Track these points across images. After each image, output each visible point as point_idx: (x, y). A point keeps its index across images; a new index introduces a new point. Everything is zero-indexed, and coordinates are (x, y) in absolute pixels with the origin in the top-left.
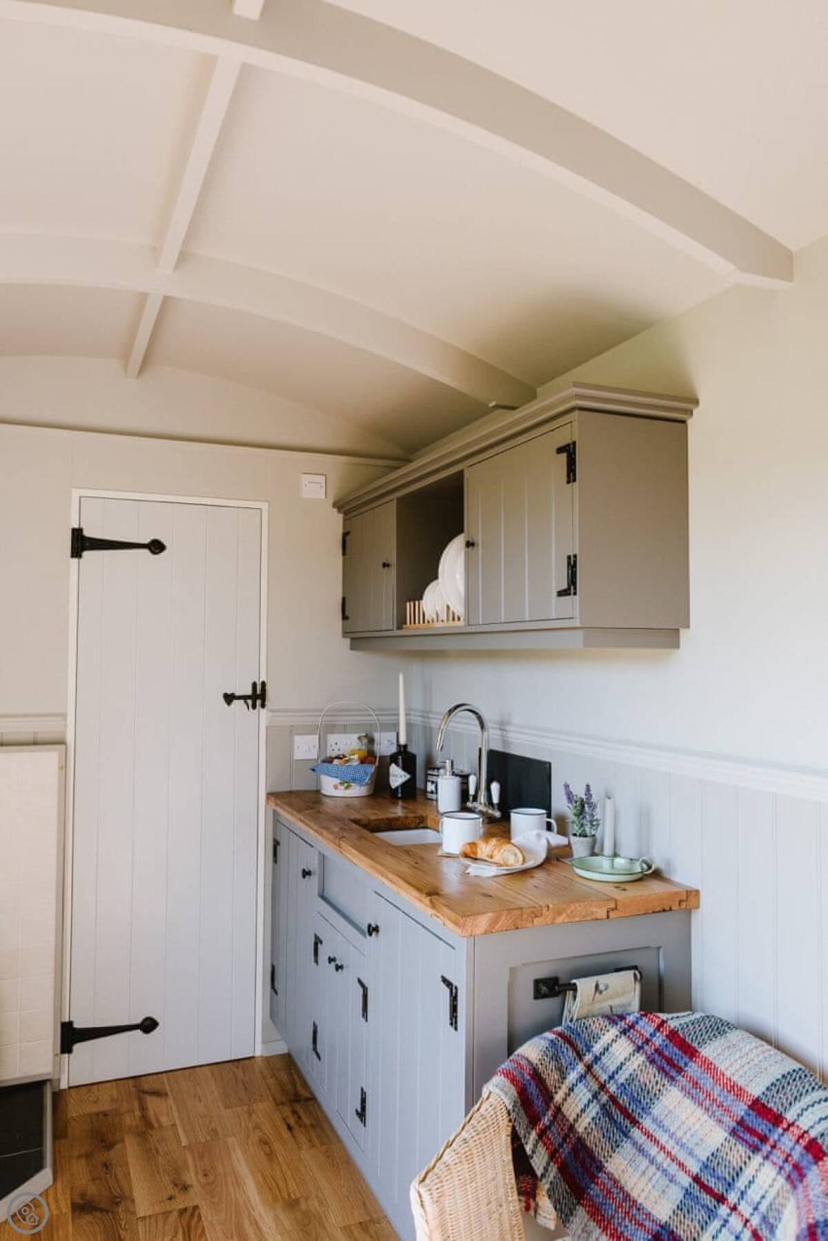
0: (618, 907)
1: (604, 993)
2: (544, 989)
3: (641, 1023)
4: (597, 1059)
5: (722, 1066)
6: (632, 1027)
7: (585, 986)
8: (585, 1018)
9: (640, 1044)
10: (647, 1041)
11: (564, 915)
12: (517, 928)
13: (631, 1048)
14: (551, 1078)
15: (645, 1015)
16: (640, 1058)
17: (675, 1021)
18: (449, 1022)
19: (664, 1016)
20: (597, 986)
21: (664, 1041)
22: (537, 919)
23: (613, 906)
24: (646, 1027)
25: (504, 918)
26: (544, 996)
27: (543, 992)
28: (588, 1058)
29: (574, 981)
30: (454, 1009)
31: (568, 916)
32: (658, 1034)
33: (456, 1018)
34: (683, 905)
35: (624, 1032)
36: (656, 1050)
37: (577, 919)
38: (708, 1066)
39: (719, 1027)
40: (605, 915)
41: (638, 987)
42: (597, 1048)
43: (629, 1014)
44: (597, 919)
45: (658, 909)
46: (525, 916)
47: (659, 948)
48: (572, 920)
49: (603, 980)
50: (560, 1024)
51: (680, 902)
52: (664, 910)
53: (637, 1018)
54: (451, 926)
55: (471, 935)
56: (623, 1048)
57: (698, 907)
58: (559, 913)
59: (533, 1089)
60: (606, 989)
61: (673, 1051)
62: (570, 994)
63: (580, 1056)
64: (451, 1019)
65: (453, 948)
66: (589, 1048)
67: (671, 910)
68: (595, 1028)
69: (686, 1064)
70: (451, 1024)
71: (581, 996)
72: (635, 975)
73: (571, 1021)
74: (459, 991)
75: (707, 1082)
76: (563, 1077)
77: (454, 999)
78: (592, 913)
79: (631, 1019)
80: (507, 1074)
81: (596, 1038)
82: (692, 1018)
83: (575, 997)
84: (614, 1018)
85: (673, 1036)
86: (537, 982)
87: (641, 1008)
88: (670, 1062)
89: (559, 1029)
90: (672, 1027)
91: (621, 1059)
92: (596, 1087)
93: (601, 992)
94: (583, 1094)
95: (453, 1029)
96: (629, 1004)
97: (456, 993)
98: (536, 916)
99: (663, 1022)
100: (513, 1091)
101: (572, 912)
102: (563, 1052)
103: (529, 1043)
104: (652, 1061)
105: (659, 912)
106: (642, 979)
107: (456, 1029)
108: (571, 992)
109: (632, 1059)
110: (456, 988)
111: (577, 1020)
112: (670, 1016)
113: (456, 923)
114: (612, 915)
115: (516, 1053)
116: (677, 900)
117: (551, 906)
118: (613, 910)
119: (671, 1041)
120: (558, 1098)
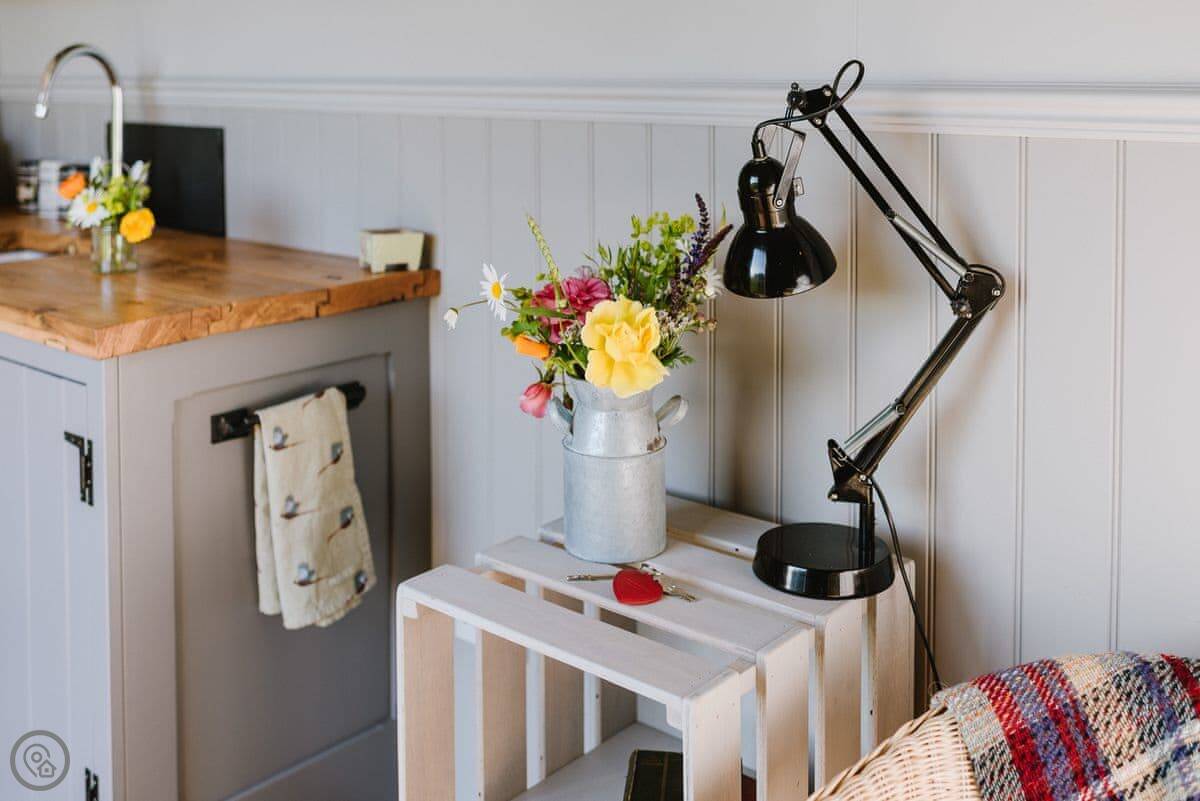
0: (332, 300)
2: (226, 426)
18: (79, 495)
23: (324, 298)
26: (229, 436)
27: (225, 432)
30: (87, 474)
33: (90, 487)
34: (420, 291)
37: (273, 321)
40: (312, 313)
44: (302, 319)
45: (384, 299)
46: (196, 322)
47: (387, 355)
48: (267, 322)
51: (416, 288)
52: (394, 301)
54: (79, 347)
55: (112, 356)
57: (437, 292)
58: (248, 313)
64: (83, 492)
65: (84, 384)
67: (403, 298)
70: (83, 499)
74: (94, 446)
77: (87, 462)
86: (215, 420)
95: (86, 505)
97: (90, 450)
98: (213, 320)
101: (265, 311)
105: (387, 303)
107: (91, 503)
110: (90, 443)
113: (88, 341)
114: (324, 311)
116: (411, 285)
117: (234, 305)
118: (324, 303)
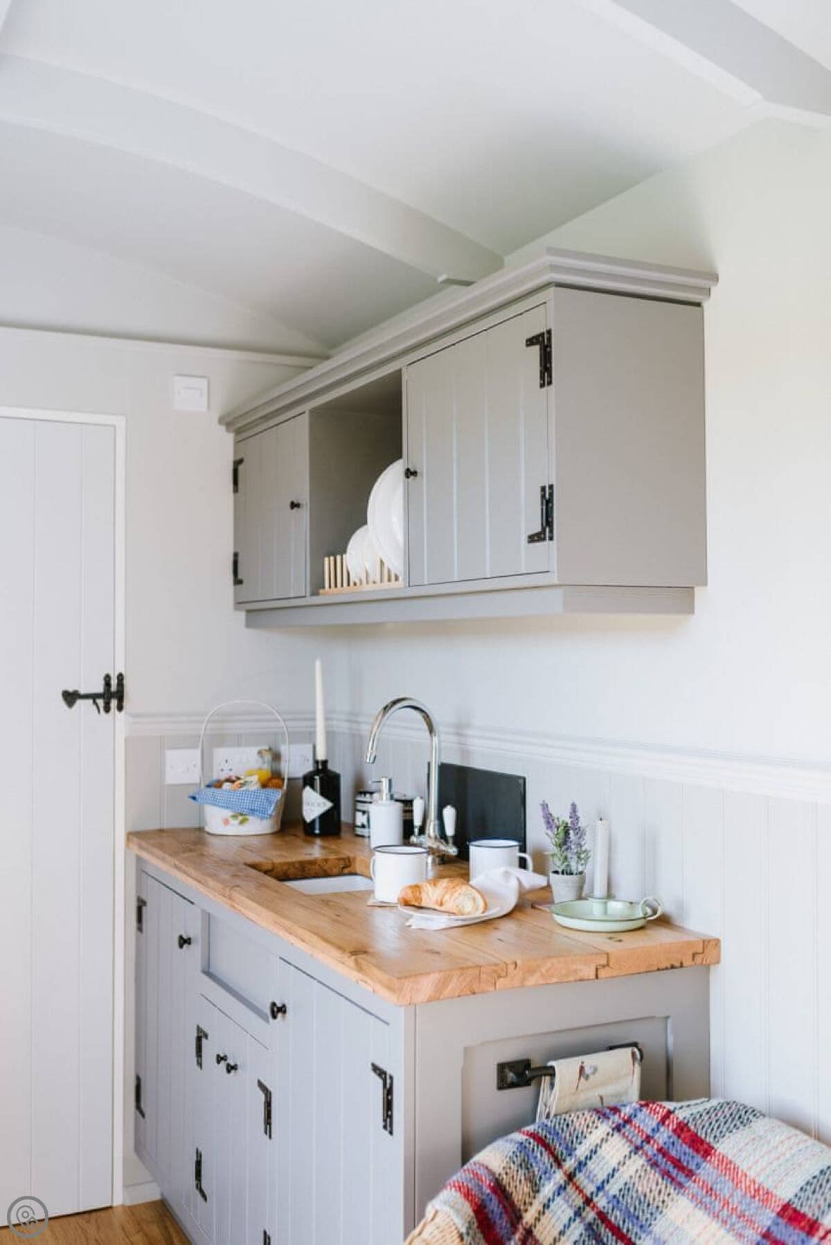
0: (611, 964)
1: (591, 1077)
2: (511, 1076)
3: (640, 1116)
4: (581, 1165)
5: (743, 1166)
6: (628, 1121)
7: (565, 1069)
8: (566, 1113)
9: (639, 1142)
10: (648, 1139)
11: (538, 975)
12: (474, 993)
13: (626, 1149)
14: (520, 1191)
15: (647, 1105)
16: (638, 1162)
17: (684, 1111)
18: (382, 1124)
19: (670, 1105)
20: (582, 1068)
21: (669, 1137)
22: (502, 979)
23: (604, 962)
24: (647, 1121)
25: (455, 980)
26: (513, 1085)
27: (509, 1080)
28: (570, 1164)
29: (550, 1063)
30: (388, 1105)
31: (542, 975)
32: (662, 1129)
33: (391, 1117)
34: (699, 959)
35: (618, 1128)
36: (660, 1150)
37: (555, 980)
38: (728, 1166)
39: (741, 1116)
40: (592, 976)
41: (637, 1069)
42: (581, 1151)
43: (624, 1106)
44: (582, 980)
45: (663, 966)
46: (484, 977)
47: (667, 1018)
48: (549, 981)
49: (589, 1060)
50: (534, 1121)
51: (694, 955)
52: (673, 967)
53: (635, 1110)
54: (383, 992)
55: (410, 1004)
56: (615, 1150)
57: (718, 962)
58: (531, 971)
59: (494, 1206)
60: (594, 1073)
61: (681, 1150)
62: (546, 1080)
63: (559, 1162)
64: (385, 1121)
65: (388, 1024)
66: (571, 1151)
67: (682, 966)
68: (579, 1123)
69: (698, 1166)
70: (385, 1127)
71: (560, 1081)
72: (633, 1054)
73: (548, 1116)
74: (395, 1083)
75: (725, 1187)
76: (536, 1190)
77: (389, 1092)
78: (575, 971)
79: (626, 1111)
80: (460, 1188)
81: (580, 1137)
82: (708, 1106)
83: (552, 1085)
84: (604, 1111)
85: (681, 1129)
86: (502, 1067)
87: (642, 1097)
88: (677, 1164)
89: (531, 1128)
90: (681, 1118)
91: (614, 1163)
92: (579, 1201)
93: (587, 1077)
94: (562, 1211)
95: (387, 1133)
96: (626, 1093)
97: (391, 1084)
98: (500, 977)
99: (670, 1113)
100: (468, 1209)
101: (547, 971)
102: (536, 1157)
103: (489, 1148)
104: (655, 1165)
105: (667, 969)
106: (642, 1056)
107: (391, 1133)
108: (548, 1078)
109: (628, 1162)
110: (391, 1078)
111: (555, 1116)
112: (679, 1105)
113: (390, 988)
114: (602, 973)
115: (472, 1161)
116: (690, 953)
117: (518, 962)
118: (604, 966)
119: (679, 1137)
120: (529, 1217)
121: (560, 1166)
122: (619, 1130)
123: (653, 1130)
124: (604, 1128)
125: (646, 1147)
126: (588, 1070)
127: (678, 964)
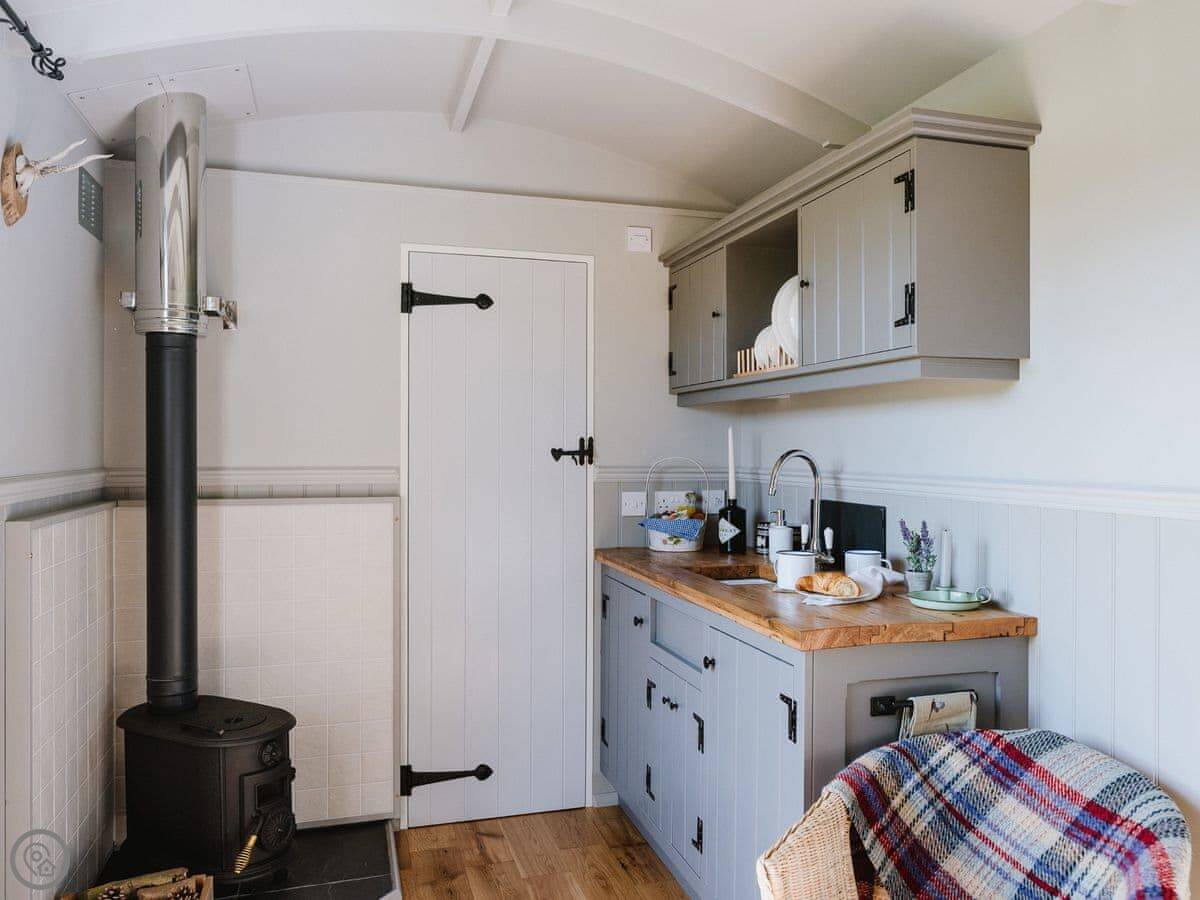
0: (956, 631)
1: (940, 711)
2: (881, 707)
3: (977, 739)
4: (933, 771)
5: (1057, 775)
6: (968, 742)
7: (921, 703)
8: (921, 735)
9: (976, 757)
10: (983, 755)
11: (901, 635)
12: (855, 645)
13: (967, 761)
14: (888, 785)
15: (982, 732)
16: (976, 770)
17: (1010, 737)
18: (787, 735)
19: (1000, 732)
20: (933, 703)
21: (999, 754)
22: (875, 638)
23: (950, 629)
24: (982, 742)
25: (842, 634)
26: (882, 713)
27: (880, 710)
28: (925, 769)
29: (911, 699)
30: (793, 722)
31: (905, 635)
32: (994, 748)
33: (795, 730)
34: (1021, 631)
36: (992, 763)
37: (914, 640)
38: (1044, 775)
39: (1055, 741)
40: (942, 638)
41: (974, 707)
42: (933, 761)
43: (965, 731)
44: (933, 641)
45: (994, 634)
46: (862, 634)
47: (997, 673)
48: (909, 641)
49: (939, 699)
50: (897, 740)
51: (1018, 628)
52: (1001, 636)
53: (973, 734)
54: (790, 642)
55: (810, 650)
56: (958, 761)
57: (1035, 634)
58: (897, 633)
59: (870, 792)
60: (942, 707)
61: (1009, 763)
62: (906, 710)
63: (917, 768)
64: (790, 733)
65: (792, 665)
66: (925, 761)
67: (1008, 636)
68: (931, 740)
69: (1021, 774)
70: (790, 738)
71: (918, 711)
72: (971, 696)
73: (908, 737)
74: (798, 707)
75: (1043, 789)
76: (900, 785)
77: (793, 715)
78: (929, 635)
79: (967, 735)
80: (846, 778)
81: (933, 752)
82: (1029, 733)
83: (911, 714)
84: (949, 734)
85: (1009, 749)
86: (874, 700)
87: (977, 726)
88: (1006, 773)
89: (896, 744)
90: (1008, 740)
91: (957, 771)
92: (932, 795)
93: (937, 711)
94: (920, 800)
95: (791, 741)
96: (966, 724)
97: (795, 708)
98: (874, 635)
99: (999, 737)
100: (851, 792)
101: (908, 633)
102: (900, 763)
103: (866, 755)
104: (988, 772)
105: (996, 637)
106: (977, 699)
107: (795, 741)
108: (908, 709)
109: (968, 770)
110: (795, 703)
111: (914, 736)
112: (1006, 732)
113: (796, 639)
114: (948, 637)
115: (854, 762)
116: (1015, 627)
117: (887, 626)
118: (950, 632)
119: (1007, 754)
120: (896, 802)
121: (917, 770)
122: (961, 748)
123: (987, 749)
124: (949, 746)
125: (981, 760)
126: (938, 705)
127: (1005, 634)
